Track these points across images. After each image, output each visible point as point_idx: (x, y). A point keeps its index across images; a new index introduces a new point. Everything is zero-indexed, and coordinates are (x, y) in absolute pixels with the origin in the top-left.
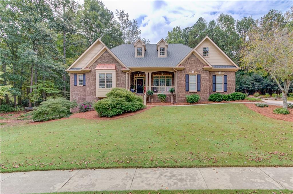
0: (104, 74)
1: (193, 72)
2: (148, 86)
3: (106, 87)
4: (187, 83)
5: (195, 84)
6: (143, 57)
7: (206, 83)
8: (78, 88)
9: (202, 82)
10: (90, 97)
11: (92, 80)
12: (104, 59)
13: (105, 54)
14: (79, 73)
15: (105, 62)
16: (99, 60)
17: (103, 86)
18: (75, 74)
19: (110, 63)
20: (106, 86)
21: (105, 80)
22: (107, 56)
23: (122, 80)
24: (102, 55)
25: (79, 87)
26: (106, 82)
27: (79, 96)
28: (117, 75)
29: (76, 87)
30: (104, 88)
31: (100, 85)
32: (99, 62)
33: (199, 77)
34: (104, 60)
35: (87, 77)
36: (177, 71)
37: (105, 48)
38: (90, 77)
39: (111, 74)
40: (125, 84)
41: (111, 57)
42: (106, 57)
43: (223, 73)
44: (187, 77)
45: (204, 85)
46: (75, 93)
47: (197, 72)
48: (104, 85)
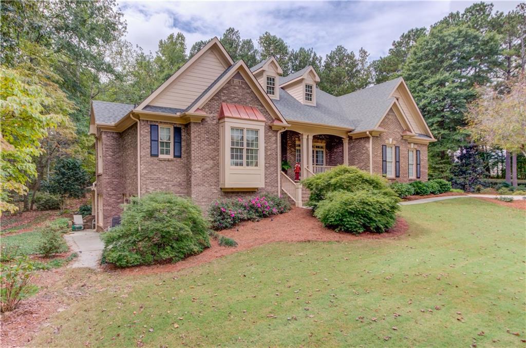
0: (243, 130)
1: (391, 141)
3: (245, 164)
4: (385, 161)
6: (278, 99)
7: (405, 163)
8: (162, 164)
10: (202, 188)
11: (206, 143)
12: (233, 93)
13: (236, 81)
14: (166, 121)
15: (236, 100)
16: (222, 94)
17: (239, 161)
18: (154, 123)
19: (246, 104)
20: (245, 160)
21: (245, 147)
22: (240, 87)
23: (269, 148)
24: (229, 83)
25: (165, 160)
26: (245, 151)
27: (164, 187)
29: (155, 160)
30: (241, 164)
31: (232, 157)
32: (223, 98)
33: (398, 150)
34: (233, 96)
35: (196, 134)
36: (372, 136)
37: (241, 65)
38: (203, 135)
39: (257, 131)
40: (277, 159)
41: (248, 91)
42: (237, 88)
43: (416, 146)
45: (403, 166)
46: (153, 176)
47: (395, 142)
48: (241, 157)
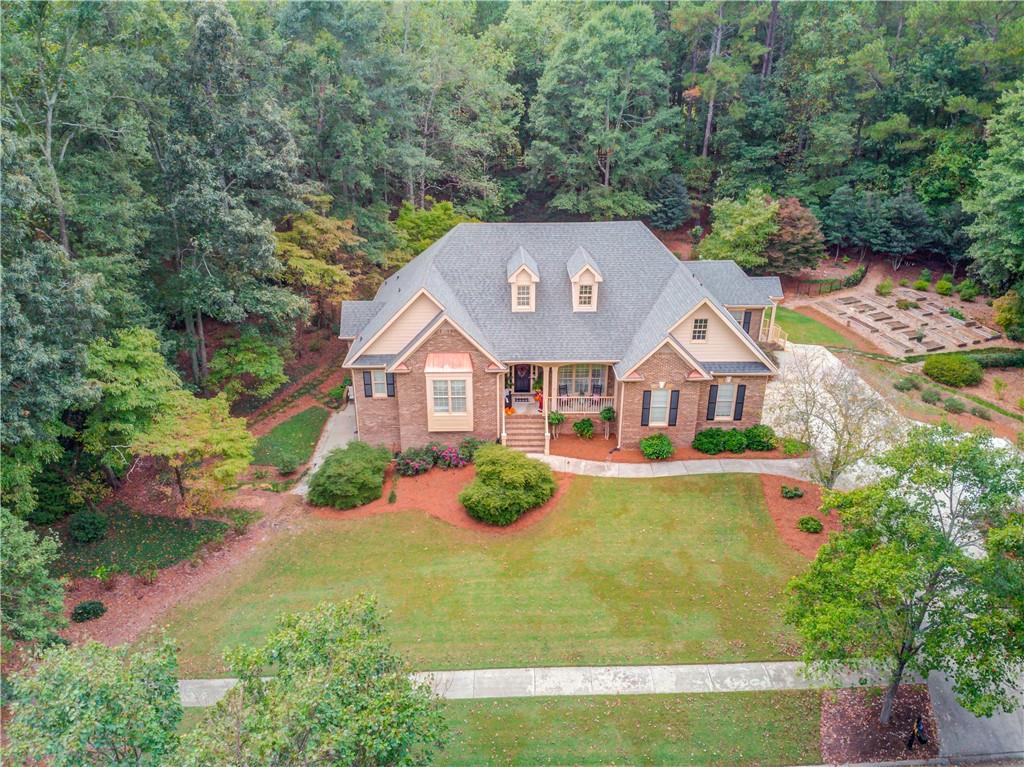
0: (446, 381)
1: (662, 384)
2: (550, 395)
3: (450, 410)
4: (646, 408)
5: (663, 410)
6: (533, 310)
7: (690, 409)
8: (376, 402)
9: (682, 406)
11: (413, 389)
12: (441, 343)
13: (444, 330)
15: (445, 348)
16: (429, 346)
18: (366, 370)
19: (457, 352)
20: (450, 407)
21: (450, 396)
22: (449, 336)
23: (486, 390)
24: (436, 333)
25: (378, 399)
26: (450, 400)
27: (380, 421)
28: (476, 379)
29: (369, 398)
30: (447, 411)
31: (438, 406)
32: (430, 349)
33: (675, 394)
34: (441, 345)
35: (402, 383)
37: (446, 320)
38: (409, 383)
39: (463, 381)
40: (496, 400)
41: (459, 338)
42: (445, 337)
43: (738, 381)
44: (647, 395)
45: (685, 412)
46: (369, 412)
47: (671, 385)
48: (445, 406)
